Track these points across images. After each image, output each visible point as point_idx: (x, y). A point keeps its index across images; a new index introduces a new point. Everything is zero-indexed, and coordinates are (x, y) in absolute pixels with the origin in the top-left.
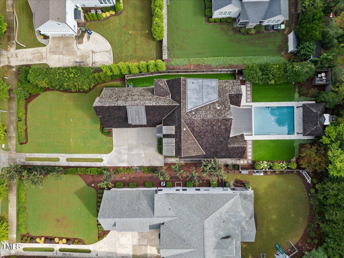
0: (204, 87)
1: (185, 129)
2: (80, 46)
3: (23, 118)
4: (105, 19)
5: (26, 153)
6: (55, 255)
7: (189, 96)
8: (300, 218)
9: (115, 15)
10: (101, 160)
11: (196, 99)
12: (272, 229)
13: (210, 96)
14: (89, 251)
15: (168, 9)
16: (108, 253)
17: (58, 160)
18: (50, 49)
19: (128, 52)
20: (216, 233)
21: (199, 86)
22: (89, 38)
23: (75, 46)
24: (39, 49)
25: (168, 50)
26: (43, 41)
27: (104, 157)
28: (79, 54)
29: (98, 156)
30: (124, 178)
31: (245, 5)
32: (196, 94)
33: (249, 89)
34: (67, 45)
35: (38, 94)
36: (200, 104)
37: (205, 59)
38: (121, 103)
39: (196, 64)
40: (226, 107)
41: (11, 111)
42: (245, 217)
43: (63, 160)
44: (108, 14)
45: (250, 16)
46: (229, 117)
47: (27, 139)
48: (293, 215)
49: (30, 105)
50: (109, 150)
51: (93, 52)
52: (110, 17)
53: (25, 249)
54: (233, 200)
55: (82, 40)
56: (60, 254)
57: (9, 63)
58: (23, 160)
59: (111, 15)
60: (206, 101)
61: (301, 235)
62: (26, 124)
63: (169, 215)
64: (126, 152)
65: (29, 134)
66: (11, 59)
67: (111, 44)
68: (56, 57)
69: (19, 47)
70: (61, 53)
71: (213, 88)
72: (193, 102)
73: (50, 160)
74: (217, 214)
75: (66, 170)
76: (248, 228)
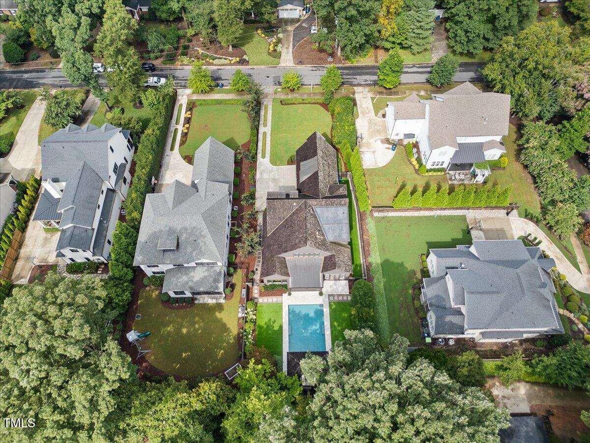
0: (340, 225)
1: (295, 204)
2: (379, 141)
3: (305, 102)
4: (409, 161)
5: (272, 105)
6: (172, 125)
7: (329, 209)
8: (178, 365)
9: (415, 169)
10: (263, 156)
11: (327, 217)
12: (170, 328)
13: (331, 232)
14: (172, 149)
15: (430, 216)
16: (168, 164)
17: (265, 125)
18: (373, 120)
19: (378, 181)
20: (186, 229)
21: (341, 220)
22: (389, 148)
23: (379, 137)
24: (373, 112)
25: (384, 218)
26: (380, 114)
27: (267, 160)
28: (372, 141)
29: (268, 155)
30: (244, 175)
31: (442, 280)
32: (332, 216)
33: (345, 298)
34: (379, 132)
35: (328, 111)
36: (322, 222)
37: (378, 253)
38: (320, 153)
39: (371, 242)
40: (319, 245)
41: (312, 95)
42: (192, 281)
43: (265, 129)
44: (415, 163)
45: (431, 288)
46: (308, 243)
47: (286, 104)
48: (184, 355)
49: (318, 106)
50: (273, 162)
51: (374, 152)
52: (413, 165)
53: (181, 105)
54: (217, 254)
55: (385, 143)
56: (172, 129)
57: (358, 93)
58: (265, 103)
59: (414, 166)
60: (326, 228)
61: (156, 366)
62: (299, 104)
63: (207, 194)
64: (272, 177)
65: (290, 106)
66: (361, 94)
67: (384, 167)
68: (366, 123)
69: (373, 99)
70: (370, 127)
71: (340, 235)
72: (323, 214)
73: (265, 120)
74: (205, 231)
75: (256, 129)
76: (180, 282)
